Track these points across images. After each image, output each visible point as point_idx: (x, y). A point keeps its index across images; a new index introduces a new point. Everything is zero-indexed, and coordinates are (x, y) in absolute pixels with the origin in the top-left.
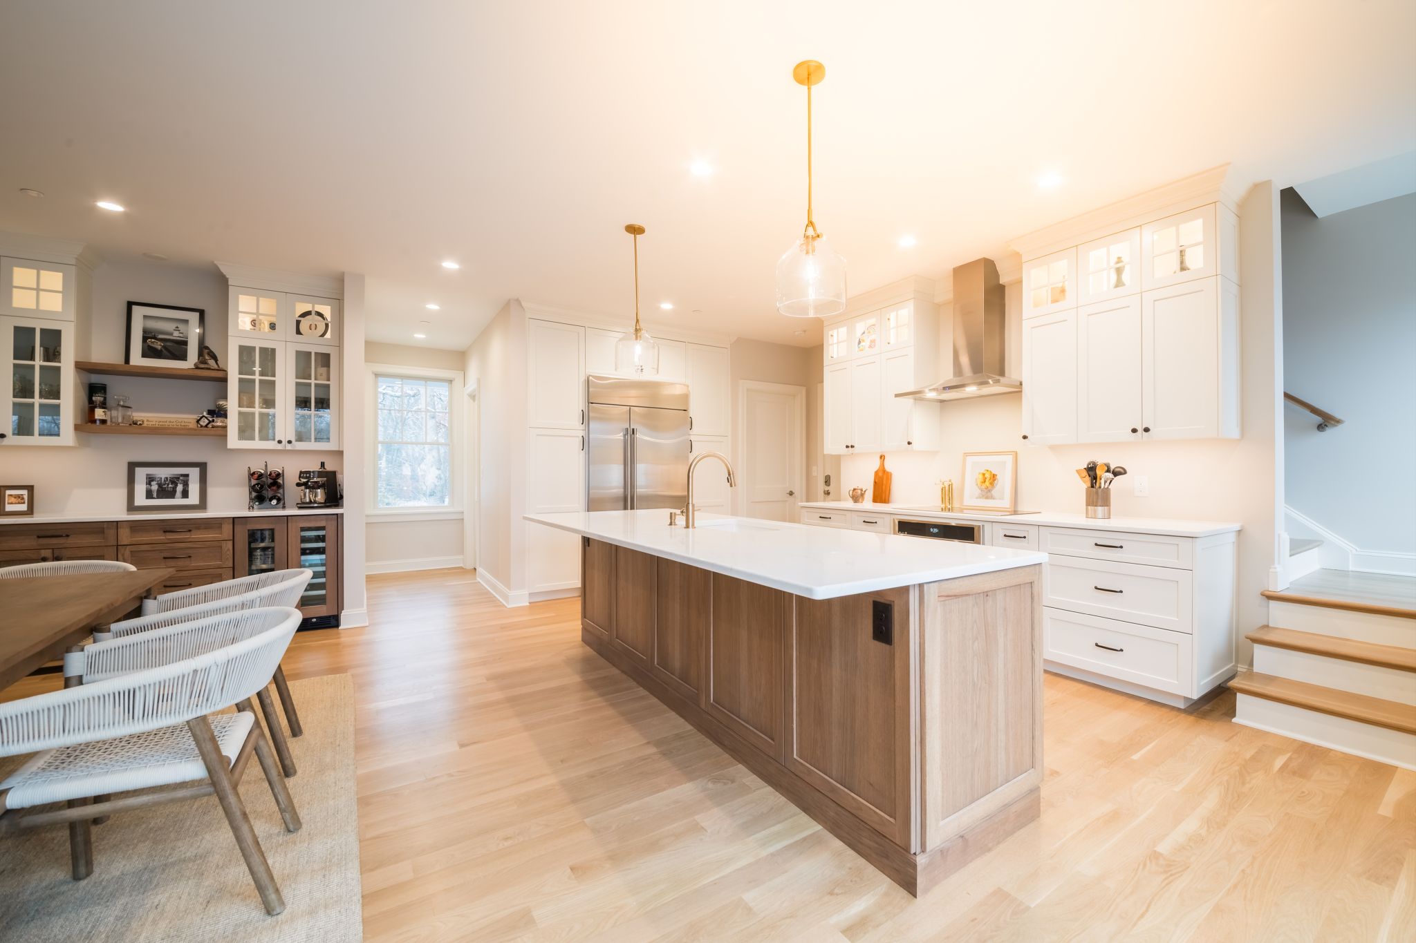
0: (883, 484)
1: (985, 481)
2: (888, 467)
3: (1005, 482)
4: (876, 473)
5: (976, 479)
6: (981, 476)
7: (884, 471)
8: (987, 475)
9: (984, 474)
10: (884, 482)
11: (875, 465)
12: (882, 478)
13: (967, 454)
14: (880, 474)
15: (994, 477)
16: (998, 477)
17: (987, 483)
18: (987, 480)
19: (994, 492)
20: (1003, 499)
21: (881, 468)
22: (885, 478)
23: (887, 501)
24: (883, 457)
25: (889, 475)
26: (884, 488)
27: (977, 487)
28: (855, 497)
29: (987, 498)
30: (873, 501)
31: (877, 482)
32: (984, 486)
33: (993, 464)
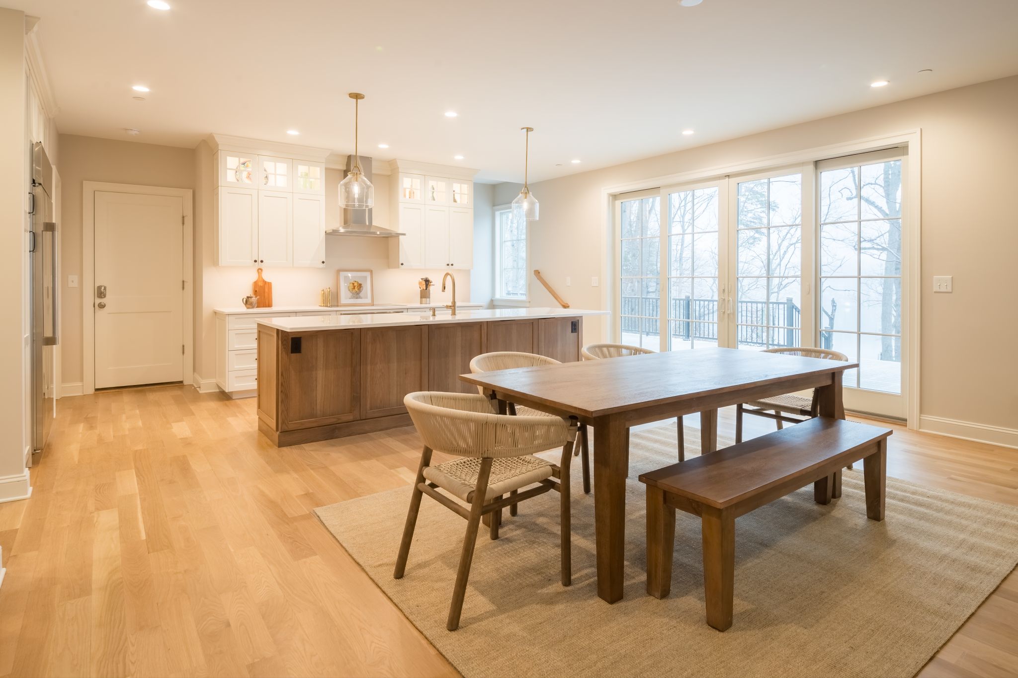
0: (264, 292)
1: (354, 288)
2: (267, 277)
3: (367, 288)
4: (256, 284)
5: (348, 287)
6: (352, 285)
7: (265, 282)
8: (356, 284)
9: (353, 284)
10: (266, 290)
12: (263, 288)
13: (339, 271)
14: (261, 284)
15: (360, 285)
16: (363, 285)
17: (356, 289)
18: (356, 288)
19: (361, 294)
20: (367, 298)
21: (261, 279)
22: (266, 287)
23: (270, 305)
24: (260, 270)
25: (270, 284)
26: (266, 295)
27: (349, 292)
28: (251, 304)
29: (357, 298)
30: (258, 307)
31: (257, 291)
32: (354, 291)
33: (358, 277)
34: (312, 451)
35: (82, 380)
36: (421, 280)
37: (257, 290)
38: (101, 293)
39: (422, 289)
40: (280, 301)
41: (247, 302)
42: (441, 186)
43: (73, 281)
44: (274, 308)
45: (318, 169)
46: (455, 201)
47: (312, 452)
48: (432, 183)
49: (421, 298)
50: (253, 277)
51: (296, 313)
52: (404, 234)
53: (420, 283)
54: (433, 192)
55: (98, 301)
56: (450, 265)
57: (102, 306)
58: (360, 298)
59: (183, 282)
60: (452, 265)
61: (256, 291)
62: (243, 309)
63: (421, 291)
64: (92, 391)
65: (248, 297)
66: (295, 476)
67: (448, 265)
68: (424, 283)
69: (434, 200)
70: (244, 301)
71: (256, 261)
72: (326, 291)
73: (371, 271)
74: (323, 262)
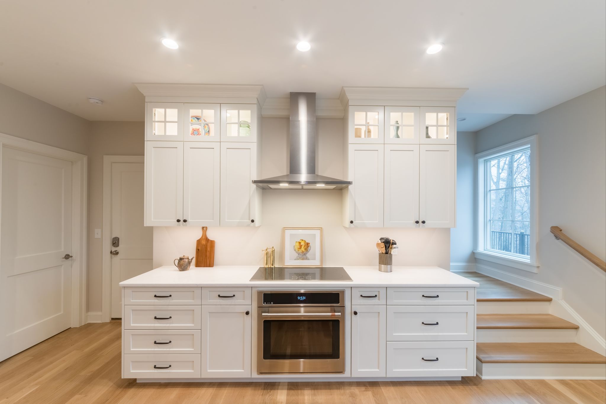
0: (206, 251)
1: (301, 248)
2: (211, 235)
3: (315, 247)
4: (199, 242)
5: (294, 246)
6: (297, 244)
7: (207, 240)
8: (302, 243)
9: (299, 243)
10: (209, 249)
11: (199, 235)
12: (206, 246)
13: (285, 229)
14: (204, 242)
15: (307, 245)
16: (310, 245)
17: (303, 249)
18: (303, 247)
19: (308, 255)
20: (314, 259)
21: (204, 237)
22: (209, 244)
23: (213, 265)
24: (205, 228)
25: (212, 243)
26: (208, 253)
27: (295, 252)
29: (303, 259)
31: (200, 250)
32: (300, 251)
33: (303, 235)
35: (101, 311)
36: (380, 242)
37: (199, 248)
38: (115, 242)
39: (380, 252)
41: (179, 263)
43: (98, 234)
45: (249, 112)
46: (428, 136)
49: (380, 263)
52: (352, 183)
53: (378, 245)
54: (397, 127)
55: (114, 249)
56: (420, 222)
57: (117, 253)
58: (307, 259)
60: (424, 222)
61: (198, 250)
63: (381, 255)
64: (108, 321)
67: (417, 222)
68: (383, 245)
69: (399, 137)
70: (177, 262)
71: (178, 221)
72: (270, 251)
73: (321, 229)
74: (253, 221)
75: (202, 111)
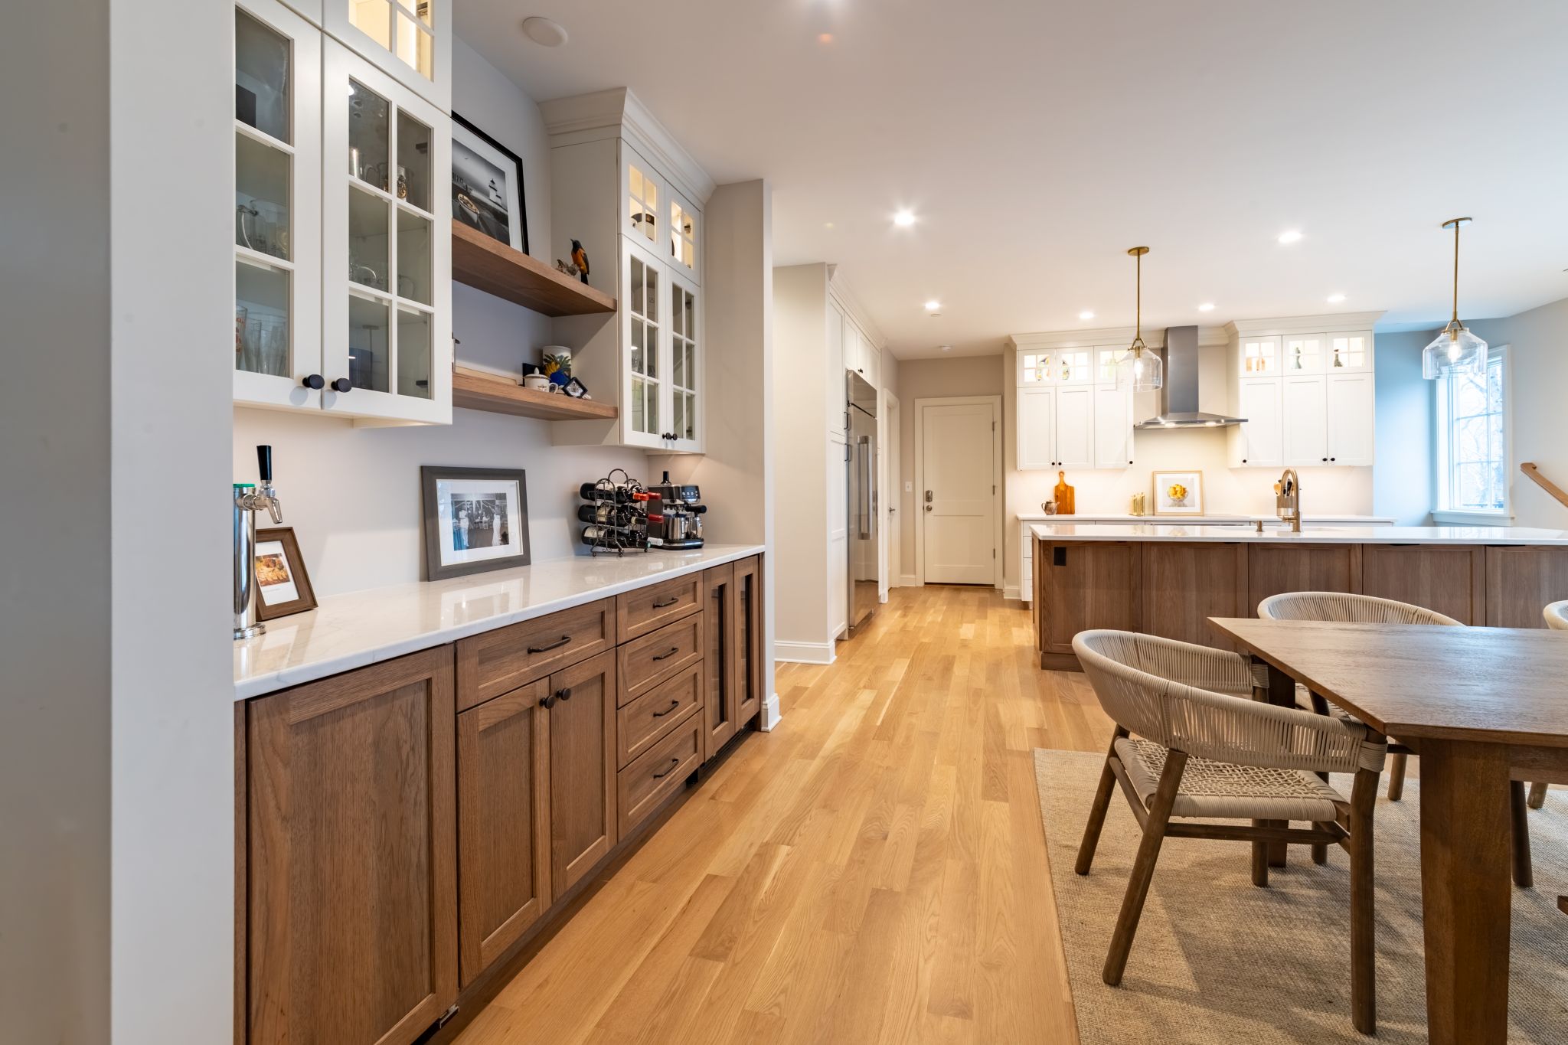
0: (1066, 497)
1: (1176, 493)
2: (1069, 481)
3: (1194, 493)
4: (1057, 488)
5: (1168, 492)
6: (1172, 489)
7: (1066, 486)
8: (1178, 489)
9: (1175, 488)
10: (1068, 495)
12: (1064, 493)
13: (1156, 472)
14: (1062, 488)
15: (1184, 491)
16: (1188, 490)
17: (1179, 495)
18: (1178, 492)
19: (1186, 501)
20: (1194, 506)
21: (1061, 483)
22: (1069, 492)
23: (1072, 512)
24: (1061, 473)
25: (1071, 489)
26: (1068, 500)
27: (1169, 498)
28: (1050, 510)
29: (1179, 506)
30: (1058, 513)
31: (1059, 495)
32: (1176, 497)
33: (1182, 480)
34: (1075, 681)
35: (915, 574)
36: (1278, 482)
38: (929, 497)
39: (1280, 494)
40: (1082, 509)
41: (1047, 508)
42: (1311, 347)
43: (908, 487)
44: (1076, 516)
46: (1338, 364)
47: (1073, 684)
48: (1293, 344)
49: (1278, 507)
50: (1055, 481)
51: (1095, 521)
52: (1246, 421)
53: (1276, 487)
54: (1298, 357)
55: (927, 504)
56: (1329, 459)
57: (930, 509)
58: (1184, 505)
59: (994, 487)
60: (1333, 460)
61: (1057, 496)
62: (1043, 515)
63: (1278, 498)
64: (922, 585)
65: (1047, 503)
66: (1040, 704)
67: (1326, 460)
69: (1300, 367)
70: (1044, 506)
71: (1053, 464)
72: (1139, 497)
73: (1200, 472)
74: (1131, 463)
75: (1074, 356)
